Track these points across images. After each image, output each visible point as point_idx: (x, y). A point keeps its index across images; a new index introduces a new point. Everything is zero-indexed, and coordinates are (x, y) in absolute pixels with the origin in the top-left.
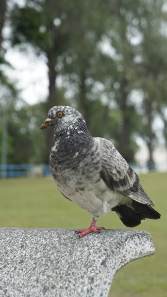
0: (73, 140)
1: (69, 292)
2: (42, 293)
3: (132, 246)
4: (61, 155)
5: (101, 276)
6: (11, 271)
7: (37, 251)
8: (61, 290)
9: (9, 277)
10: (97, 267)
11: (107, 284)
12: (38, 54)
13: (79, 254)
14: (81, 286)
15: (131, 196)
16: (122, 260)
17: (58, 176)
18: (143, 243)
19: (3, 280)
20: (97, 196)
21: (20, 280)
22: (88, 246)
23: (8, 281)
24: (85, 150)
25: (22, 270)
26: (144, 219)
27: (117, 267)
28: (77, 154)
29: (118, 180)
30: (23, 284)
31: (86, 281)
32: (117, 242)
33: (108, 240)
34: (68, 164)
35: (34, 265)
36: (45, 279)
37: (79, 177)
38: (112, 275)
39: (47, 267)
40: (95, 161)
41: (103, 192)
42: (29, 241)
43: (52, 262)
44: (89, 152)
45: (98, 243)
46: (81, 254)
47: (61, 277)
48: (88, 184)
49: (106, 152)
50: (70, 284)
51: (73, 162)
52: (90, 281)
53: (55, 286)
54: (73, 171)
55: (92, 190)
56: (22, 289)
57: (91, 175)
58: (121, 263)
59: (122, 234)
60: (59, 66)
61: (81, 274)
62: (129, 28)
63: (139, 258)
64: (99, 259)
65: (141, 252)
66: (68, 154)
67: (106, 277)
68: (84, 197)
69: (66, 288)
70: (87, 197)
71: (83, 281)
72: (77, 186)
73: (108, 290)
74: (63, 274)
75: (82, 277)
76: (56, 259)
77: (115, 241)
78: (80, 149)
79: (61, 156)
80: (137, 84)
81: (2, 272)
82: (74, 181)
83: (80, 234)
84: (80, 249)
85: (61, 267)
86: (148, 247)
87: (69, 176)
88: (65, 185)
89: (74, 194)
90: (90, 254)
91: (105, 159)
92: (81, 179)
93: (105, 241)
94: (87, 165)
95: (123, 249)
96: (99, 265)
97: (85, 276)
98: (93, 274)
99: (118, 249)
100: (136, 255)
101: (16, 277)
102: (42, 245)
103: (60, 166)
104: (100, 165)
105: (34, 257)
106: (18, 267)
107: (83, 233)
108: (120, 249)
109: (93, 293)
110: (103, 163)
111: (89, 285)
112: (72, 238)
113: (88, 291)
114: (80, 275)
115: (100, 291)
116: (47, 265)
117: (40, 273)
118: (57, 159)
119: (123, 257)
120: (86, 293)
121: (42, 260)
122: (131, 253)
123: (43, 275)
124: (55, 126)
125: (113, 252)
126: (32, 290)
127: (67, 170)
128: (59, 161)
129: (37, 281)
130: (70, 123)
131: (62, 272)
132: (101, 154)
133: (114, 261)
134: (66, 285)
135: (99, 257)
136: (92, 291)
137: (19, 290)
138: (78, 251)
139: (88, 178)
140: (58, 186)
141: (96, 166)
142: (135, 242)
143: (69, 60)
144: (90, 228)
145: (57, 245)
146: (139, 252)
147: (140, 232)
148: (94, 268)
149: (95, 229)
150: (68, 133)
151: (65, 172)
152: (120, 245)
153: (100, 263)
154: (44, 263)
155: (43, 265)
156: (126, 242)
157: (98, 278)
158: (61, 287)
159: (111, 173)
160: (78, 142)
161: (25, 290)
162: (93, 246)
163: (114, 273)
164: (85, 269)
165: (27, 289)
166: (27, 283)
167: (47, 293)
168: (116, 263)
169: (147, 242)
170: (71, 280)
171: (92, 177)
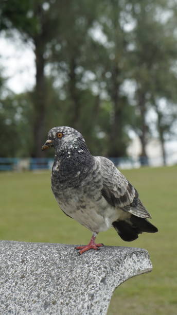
0: (74, 159)
1: (70, 308)
2: (43, 308)
3: (130, 264)
4: (62, 174)
5: (101, 293)
6: (12, 286)
7: (38, 267)
8: (62, 305)
9: (10, 292)
10: (97, 284)
11: (106, 300)
12: (25, 41)
13: (79, 271)
14: (82, 302)
15: (131, 211)
16: (121, 277)
17: (59, 195)
18: (141, 260)
19: (4, 295)
20: (98, 213)
21: (22, 295)
22: (88, 263)
23: (10, 296)
24: (87, 169)
25: (23, 285)
26: (141, 233)
27: (116, 284)
28: (79, 173)
29: (119, 197)
30: (24, 299)
31: (87, 297)
32: (116, 260)
33: (108, 258)
34: (70, 183)
35: (35, 281)
36: (46, 295)
37: (80, 196)
38: (111, 292)
39: (48, 283)
40: (96, 180)
41: (104, 209)
42: (29, 256)
43: (52, 278)
44: (90, 171)
45: (98, 260)
46: (82, 271)
47: (62, 293)
48: (89, 202)
49: (107, 171)
50: (71, 301)
51: (75, 181)
52: (90, 298)
53: (56, 301)
54: (75, 190)
55: (93, 207)
56: (23, 304)
57: (92, 193)
58: (120, 280)
59: (121, 251)
60: (48, 54)
61: (81, 290)
62: (122, 14)
63: (138, 275)
64: (99, 277)
65: (139, 270)
66: (70, 173)
67: (106, 294)
68: (86, 215)
69: (67, 304)
70: (88, 214)
71: (84, 298)
72: (78, 204)
73: (108, 307)
74: (64, 290)
75: (82, 294)
76: (57, 276)
77: (115, 259)
78: (82, 168)
79: (63, 176)
80: (130, 73)
81: (3, 286)
82: (76, 199)
83: (80, 250)
84: (80, 266)
85: (62, 283)
86: (145, 264)
87: (70, 195)
88: (66, 204)
89: (75, 212)
90: (90, 272)
91: (106, 177)
92: (82, 197)
93: (105, 259)
94: (88, 184)
95: (122, 266)
96: (99, 282)
97: (86, 293)
98: (93, 291)
99: (117, 267)
100: (134, 272)
101: (17, 292)
102: (42, 261)
103: (62, 185)
104: (101, 184)
105: (35, 272)
106: (19, 282)
107: (83, 250)
108: (119, 266)
109: (93, 310)
110: (104, 182)
111: (90, 302)
112: (72, 255)
113: (88, 307)
114: (80, 292)
115: (100, 308)
116: (48, 281)
117: (41, 289)
118: (59, 178)
119: (122, 274)
120: (87, 309)
121: (43, 276)
122: (130, 271)
123: (44, 291)
124: (56, 147)
125: (112, 269)
126: (33, 305)
127: (69, 189)
128: (61, 180)
129: (38, 296)
130: (70, 143)
131: (62, 288)
132: (102, 173)
133: (113, 278)
134: (67, 301)
135: (99, 275)
136: (92, 308)
137: (21, 305)
138: (78, 268)
139: (90, 196)
140: (60, 203)
141: (97, 185)
142: (133, 259)
143: (58, 48)
144: (90, 244)
145: (58, 261)
146: (137, 269)
147: (138, 250)
148: (94, 285)
149: (94, 246)
150: (69, 153)
151: (67, 191)
152: (119, 262)
153: (100, 281)
154: (45, 279)
155: (44, 281)
156: (125, 260)
157: (98, 295)
158: (62, 303)
159: (112, 190)
160: (79, 161)
161: (26, 305)
162: (93, 263)
163: (113, 290)
164: (85, 286)
165: (29, 304)
166: (29, 298)
167: (48, 309)
168: (115, 280)
169: (145, 259)
170: (72, 297)
171: (93, 196)
